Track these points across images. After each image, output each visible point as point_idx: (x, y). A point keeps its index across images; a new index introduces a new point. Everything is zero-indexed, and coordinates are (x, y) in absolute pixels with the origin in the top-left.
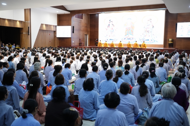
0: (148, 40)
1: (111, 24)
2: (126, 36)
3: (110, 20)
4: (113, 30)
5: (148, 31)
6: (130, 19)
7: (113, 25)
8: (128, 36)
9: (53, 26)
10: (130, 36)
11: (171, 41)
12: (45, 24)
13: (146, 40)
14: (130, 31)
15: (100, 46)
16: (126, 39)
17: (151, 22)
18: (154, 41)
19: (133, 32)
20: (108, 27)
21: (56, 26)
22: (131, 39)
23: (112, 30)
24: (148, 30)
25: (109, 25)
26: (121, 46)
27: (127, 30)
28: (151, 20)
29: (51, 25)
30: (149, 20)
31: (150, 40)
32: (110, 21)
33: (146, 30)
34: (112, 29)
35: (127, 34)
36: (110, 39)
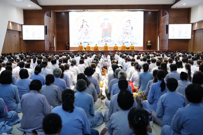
0: (128, 42)
1: (85, 24)
2: (103, 38)
3: (83, 20)
4: (88, 32)
5: (127, 33)
6: (107, 19)
7: (87, 25)
8: (105, 38)
9: (19, 24)
10: (108, 38)
11: (150, 43)
12: (11, 22)
13: (126, 42)
14: (107, 32)
15: (81, 49)
16: (104, 41)
17: (130, 23)
18: (134, 43)
19: (111, 34)
20: (82, 28)
21: (22, 25)
22: (109, 41)
23: (86, 32)
24: (127, 31)
25: (82, 25)
26: (107, 49)
27: (104, 31)
28: (129, 22)
29: (17, 24)
30: (128, 21)
31: (129, 42)
32: (83, 22)
33: (124, 31)
34: (86, 30)
35: (105, 36)
36: (84, 42)
